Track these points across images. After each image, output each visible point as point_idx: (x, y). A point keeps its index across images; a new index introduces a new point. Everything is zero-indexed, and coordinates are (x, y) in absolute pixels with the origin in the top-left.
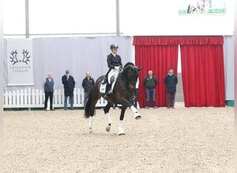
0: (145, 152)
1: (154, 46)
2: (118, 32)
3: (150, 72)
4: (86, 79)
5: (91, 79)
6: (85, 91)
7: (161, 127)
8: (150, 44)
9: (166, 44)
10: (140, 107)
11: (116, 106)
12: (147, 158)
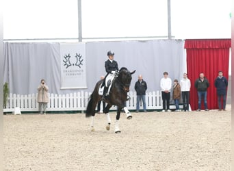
0: (197, 155)
1: (206, 49)
2: (170, 36)
3: (202, 75)
4: (138, 82)
5: (143, 82)
6: (137, 94)
7: (212, 129)
8: (201, 47)
9: (217, 47)
10: (192, 110)
11: (168, 108)
12: (199, 159)
